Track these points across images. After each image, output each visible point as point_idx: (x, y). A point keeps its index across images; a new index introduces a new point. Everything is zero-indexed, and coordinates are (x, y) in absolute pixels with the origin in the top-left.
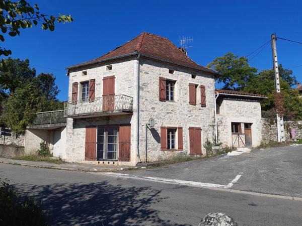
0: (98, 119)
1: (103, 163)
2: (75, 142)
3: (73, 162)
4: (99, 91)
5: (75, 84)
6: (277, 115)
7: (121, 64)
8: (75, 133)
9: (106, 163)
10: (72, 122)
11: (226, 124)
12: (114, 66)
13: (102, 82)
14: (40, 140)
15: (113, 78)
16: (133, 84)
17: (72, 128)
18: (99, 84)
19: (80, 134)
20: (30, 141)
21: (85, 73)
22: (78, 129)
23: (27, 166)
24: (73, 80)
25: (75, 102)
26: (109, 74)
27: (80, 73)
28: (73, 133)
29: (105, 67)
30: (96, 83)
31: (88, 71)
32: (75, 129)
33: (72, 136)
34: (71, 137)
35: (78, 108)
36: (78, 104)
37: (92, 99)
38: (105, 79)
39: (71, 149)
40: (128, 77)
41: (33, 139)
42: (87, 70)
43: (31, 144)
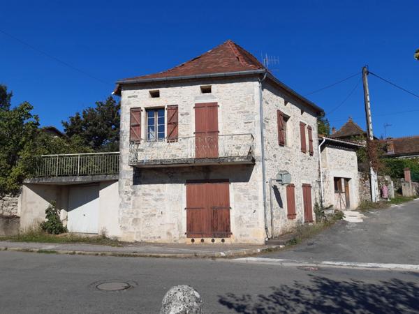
0: (187, 170)
1: (202, 241)
2: (138, 207)
3: (136, 242)
4: (187, 125)
5: (135, 111)
6: (371, 168)
7: (228, 85)
8: (140, 193)
9: (208, 240)
10: (132, 174)
11: (330, 179)
12: (214, 87)
13: (193, 112)
14: (46, 205)
15: (214, 106)
16: (253, 118)
17: (131, 183)
18: (187, 114)
19: (149, 195)
20: (29, 207)
21: (156, 95)
22: (147, 186)
23: (74, 253)
24: (129, 104)
25: (135, 140)
26: (206, 99)
27: (145, 93)
28: (133, 193)
29: (197, 88)
30: (180, 111)
31: (162, 91)
32: (139, 186)
33: (133, 198)
34: (130, 199)
35: (142, 150)
36: (143, 144)
37: (173, 137)
38: (197, 107)
39: (131, 220)
40: (242, 107)
41: (34, 202)
42: (160, 89)
43: (31, 211)
